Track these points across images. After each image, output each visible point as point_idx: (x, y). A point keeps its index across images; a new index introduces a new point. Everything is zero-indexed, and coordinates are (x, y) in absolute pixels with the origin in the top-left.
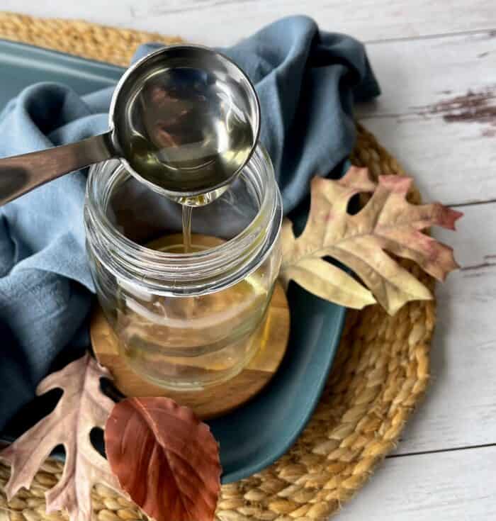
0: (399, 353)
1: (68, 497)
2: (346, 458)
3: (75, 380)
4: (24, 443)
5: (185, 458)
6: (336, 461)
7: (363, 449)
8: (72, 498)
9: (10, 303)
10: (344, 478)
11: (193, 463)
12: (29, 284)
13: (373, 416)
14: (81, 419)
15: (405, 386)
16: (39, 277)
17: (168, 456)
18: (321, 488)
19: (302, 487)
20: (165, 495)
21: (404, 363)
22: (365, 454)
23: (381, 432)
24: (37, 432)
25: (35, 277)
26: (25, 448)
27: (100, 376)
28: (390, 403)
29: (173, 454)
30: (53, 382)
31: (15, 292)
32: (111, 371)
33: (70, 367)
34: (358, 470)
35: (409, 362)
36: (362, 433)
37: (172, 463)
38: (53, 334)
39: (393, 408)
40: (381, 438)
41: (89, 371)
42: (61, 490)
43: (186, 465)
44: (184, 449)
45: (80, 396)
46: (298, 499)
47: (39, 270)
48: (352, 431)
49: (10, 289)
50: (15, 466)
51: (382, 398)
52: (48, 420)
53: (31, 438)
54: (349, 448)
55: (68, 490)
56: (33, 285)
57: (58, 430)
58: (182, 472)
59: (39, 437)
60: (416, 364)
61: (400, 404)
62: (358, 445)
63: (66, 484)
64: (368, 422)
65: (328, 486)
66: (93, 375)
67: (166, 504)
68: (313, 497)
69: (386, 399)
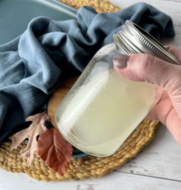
0: (146, 128)
1: (27, 154)
2: (118, 157)
3: (38, 119)
4: (17, 135)
5: (61, 151)
6: (115, 157)
7: (124, 155)
8: (28, 154)
9: (17, 92)
10: (116, 162)
11: (63, 153)
12: (24, 87)
13: (131, 146)
14: (36, 132)
15: (143, 139)
16: (27, 86)
17: (56, 149)
18: (108, 164)
19: (103, 163)
20: (53, 159)
21: (146, 131)
22: (124, 157)
23: (131, 151)
24: (22, 133)
25: (26, 85)
26: (17, 137)
27: (46, 120)
28: (137, 143)
29: (58, 149)
30: (30, 119)
31: (19, 89)
32: (50, 119)
33: (37, 115)
34: (121, 161)
35: (148, 131)
36: (126, 150)
37: (57, 151)
38: (32, 104)
39: (138, 145)
40: (131, 153)
41: (43, 117)
42: (25, 151)
43: (61, 153)
44: (61, 148)
45: (38, 125)
46: (100, 166)
47: (28, 84)
48: (123, 149)
49: (17, 88)
50: (14, 141)
51: (135, 141)
52: (26, 130)
53: (20, 134)
54: (120, 154)
55: (28, 151)
56: (25, 88)
57: (28, 134)
58: (59, 154)
59: (22, 134)
60: (149, 132)
61: (140, 144)
62: (123, 154)
63: (27, 150)
64: (128, 148)
65: (110, 164)
66: (44, 119)
67: (52, 162)
68: (105, 166)
69: (136, 142)
